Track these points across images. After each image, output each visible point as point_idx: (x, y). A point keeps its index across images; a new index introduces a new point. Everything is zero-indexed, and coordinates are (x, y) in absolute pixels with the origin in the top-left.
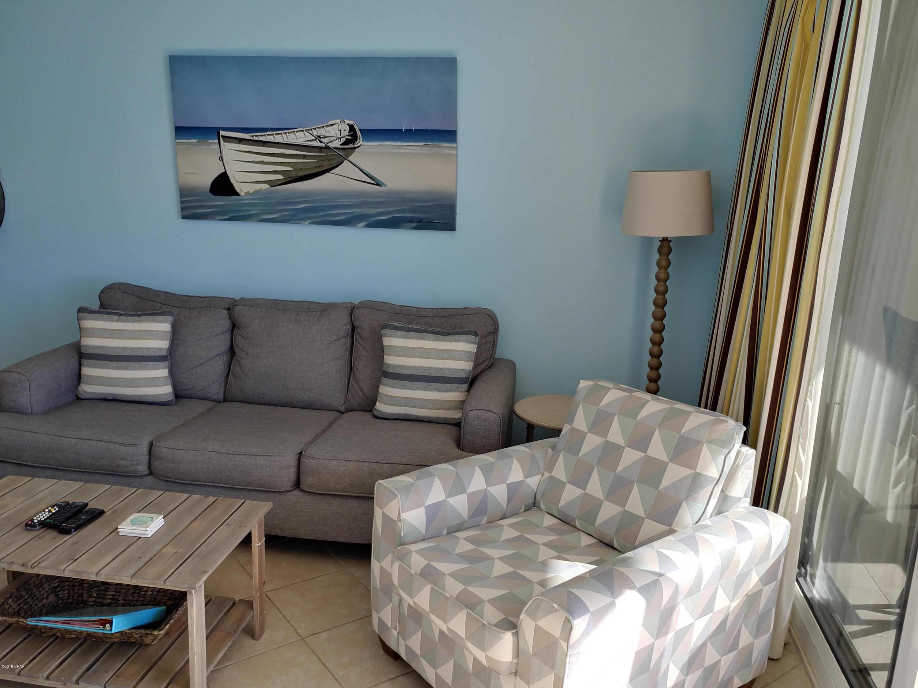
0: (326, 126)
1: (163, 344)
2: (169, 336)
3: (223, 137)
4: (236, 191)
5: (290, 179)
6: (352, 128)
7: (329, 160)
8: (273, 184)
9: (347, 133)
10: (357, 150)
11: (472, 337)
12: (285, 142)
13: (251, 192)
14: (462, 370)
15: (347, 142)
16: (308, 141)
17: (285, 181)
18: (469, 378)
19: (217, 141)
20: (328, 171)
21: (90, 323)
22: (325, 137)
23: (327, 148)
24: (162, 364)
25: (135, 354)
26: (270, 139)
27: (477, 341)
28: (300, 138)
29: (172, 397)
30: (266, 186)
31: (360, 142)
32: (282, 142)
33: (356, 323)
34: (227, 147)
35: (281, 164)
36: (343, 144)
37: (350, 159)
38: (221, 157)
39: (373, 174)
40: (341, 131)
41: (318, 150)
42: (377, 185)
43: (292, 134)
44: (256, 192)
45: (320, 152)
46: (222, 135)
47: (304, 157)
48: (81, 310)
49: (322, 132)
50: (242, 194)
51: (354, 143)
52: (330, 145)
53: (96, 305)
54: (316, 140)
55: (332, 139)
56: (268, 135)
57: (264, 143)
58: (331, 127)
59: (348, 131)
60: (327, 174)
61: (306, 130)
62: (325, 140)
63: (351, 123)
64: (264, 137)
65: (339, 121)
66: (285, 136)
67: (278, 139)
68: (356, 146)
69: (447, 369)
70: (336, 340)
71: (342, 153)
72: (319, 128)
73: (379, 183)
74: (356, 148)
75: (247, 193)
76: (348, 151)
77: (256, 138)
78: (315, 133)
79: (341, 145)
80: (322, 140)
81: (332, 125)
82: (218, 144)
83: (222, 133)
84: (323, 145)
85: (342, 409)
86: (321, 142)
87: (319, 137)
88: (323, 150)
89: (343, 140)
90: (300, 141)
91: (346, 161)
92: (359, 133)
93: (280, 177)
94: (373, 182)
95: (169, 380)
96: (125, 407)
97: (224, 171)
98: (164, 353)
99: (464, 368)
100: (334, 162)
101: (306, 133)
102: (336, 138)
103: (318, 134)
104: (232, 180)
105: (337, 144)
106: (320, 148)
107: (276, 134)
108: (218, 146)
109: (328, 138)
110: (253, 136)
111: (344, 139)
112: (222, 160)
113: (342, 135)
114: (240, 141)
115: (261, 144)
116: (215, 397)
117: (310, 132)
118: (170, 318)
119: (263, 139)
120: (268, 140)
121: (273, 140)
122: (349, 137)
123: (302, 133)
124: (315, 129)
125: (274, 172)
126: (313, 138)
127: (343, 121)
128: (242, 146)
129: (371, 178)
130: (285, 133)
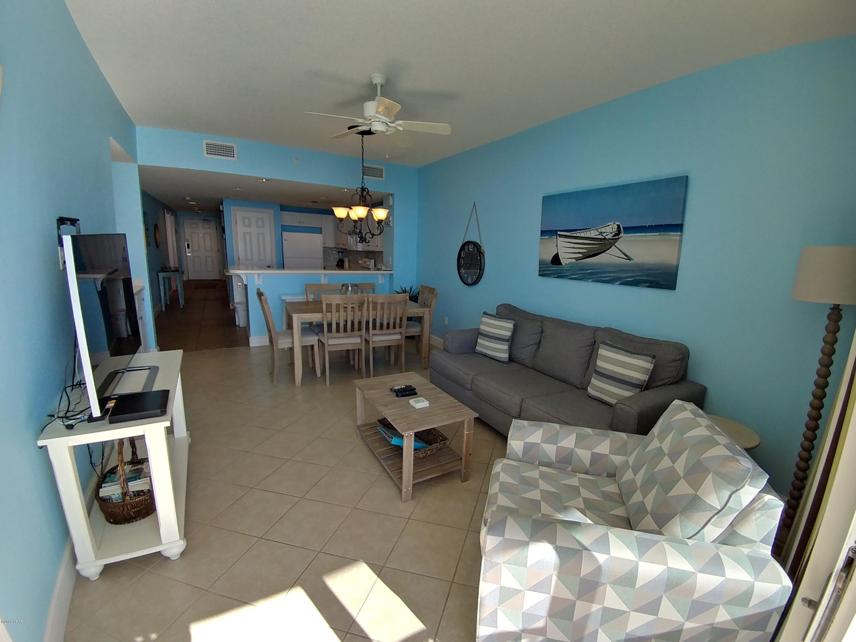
0: (606, 226)
1: (509, 334)
2: (512, 330)
3: (559, 235)
4: (561, 262)
5: (585, 257)
6: (619, 226)
7: (605, 246)
8: (577, 259)
9: (616, 230)
10: (620, 239)
11: (650, 359)
14: (637, 378)
15: (616, 235)
16: (596, 235)
17: (583, 258)
18: (643, 385)
19: (556, 237)
20: (604, 252)
21: (485, 320)
22: (604, 233)
23: (605, 239)
24: (505, 343)
25: (496, 336)
26: (578, 235)
27: (653, 362)
28: (592, 234)
29: (507, 360)
30: (574, 260)
31: (622, 235)
32: (584, 236)
33: (596, 339)
34: (560, 239)
35: (582, 248)
36: (613, 236)
37: (615, 244)
38: (557, 245)
39: (627, 253)
40: (612, 228)
41: (600, 240)
42: (629, 259)
43: (589, 232)
44: (570, 263)
47: (593, 244)
48: (485, 313)
49: (603, 230)
50: (564, 264)
51: (619, 235)
52: (607, 237)
53: (494, 312)
54: (599, 234)
55: (607, 234)
56: (577, 233)
58: (608, 227)
59: (616, 228)
60: (603, 254)
61: (595, 229)
62: (604, 235)
63: (619, 223)
65: (612, 223)
66: (585, 233)
67: (582, 235)
69: (626, 375)
70: (584, 347)
71: (612, 241)
72: (602, 228)
73: (630, 259)
74: (619, 238)
75: (566, 264)
76: (615, 240)
77: (572, 235)
78: (600, 231)
80: (603, 234)
81: (609, 225)
83: (559, 233)
84: (603, 237)
85: (579, 387)
86: (602, 236)
87: (601, 233)
88: (602, 240)
89: (613, 234)
90: (592, 236)
91: (613, 246)
92: (622, 229)
93: (581, 255)
94: (627, 258)
95: (508, 352)
96: (487, 359)
97: (557, 252)
98: (507, 338)
99: (638, 377)
100: (607, 247)
101: (595, 231)
102: (609, 233)
104: (560, 257)
105: (610, 236)
106: (601, 239)
107: (581, 232)
108: (556, 239)
112: (557, 247)
113: (613, 231)
114: (566, 236)
115: (574, 238)
116: (528, 365)
117: (597, 230)
118: (513, 322)
119: (575, 235)
121: (579, 236)
122: (617, 232)
123: (593, 231)
124: (600, 228)
125: (579, 253)
126: (599, 233)
127: (614, 223)
128: (566, 239)
129: (626, 255)
130: (586, 231)
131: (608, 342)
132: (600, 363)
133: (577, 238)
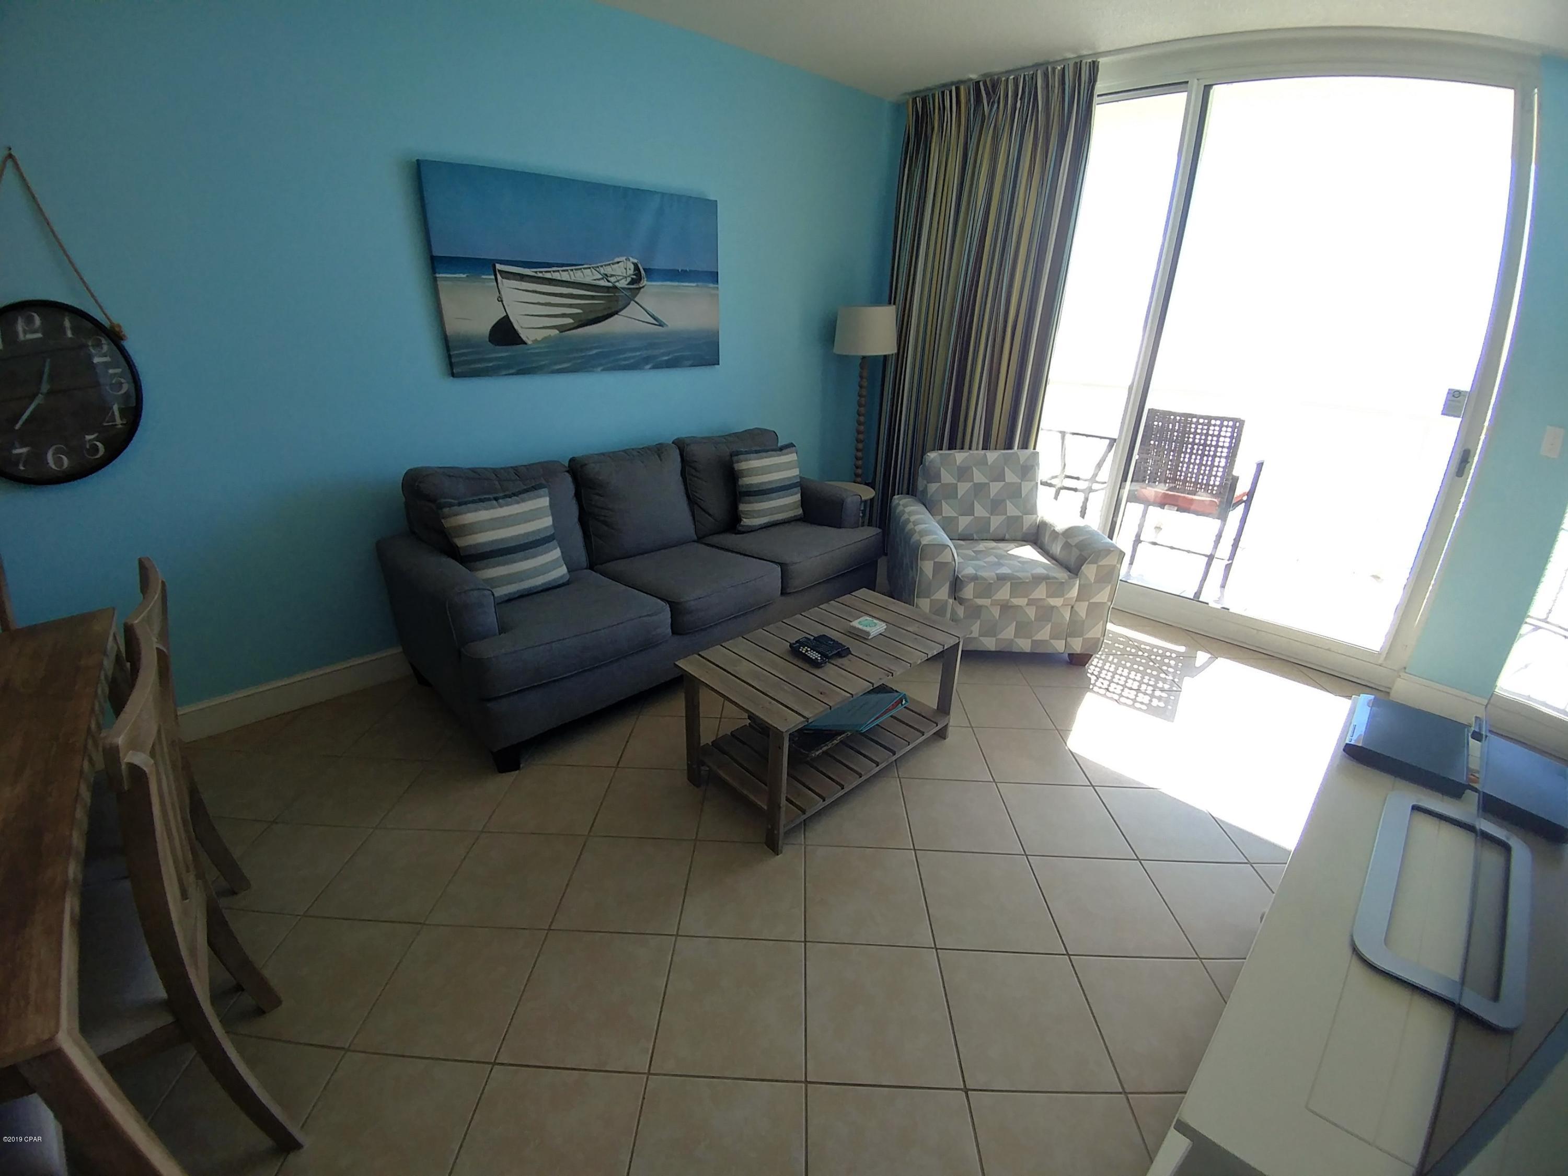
0: (613, 264)
3: (500, 271)
4: (522, 340)
5: (580, 323)
6: (636, 268)
7: (617, 301)
8: (562, 329)
9: (631, 272)
10: (642, 290)
12: (572, 281)
13: (539, 339)
15: (633, 282)
16: (595, 280)
17: (576, 325)
19: (493, 277)
20: (616, 313)
22: (612, 276)
23: (615, 287)
26: (556, 276)
28: (587, 276)
30: (557, 332)
31: (644, 282)
32: (569, 280)
34: (507, 285)
35: (571, 306)
37: (636, 299)
38: (500, 297)
40: (626, 269)
41: (606, 290)
42: (660, 325)
43: (579, 271)
44: (545, 339)
45: (608, 292)
46: (499, 269)
47: (593, 297)
49: (608, 270)
50: (529, 342)
51: (639, 282)
52: (617, 284)
54: (602, 279)
55: (619, 278)
56: (554, 271)
57: (551, 282)
58: (617, 265)
59: (633, 270)
60: (616, 316)
61: (593, 268)
62: (612, 279)
63: (636, 261)
64: (549, 274)
65: (624, 259)
66: (572, 273)
67: (565, 276)
68: (641, 286)
71: (629, 294)
72: (605, 265)
73: (662, 323)
74: (640, 288)
75: (535, 341)
76: (634, 291)
77: (540, 275)
78: (602, 271)
79: (628, 284)
80: (609, 279)
81: (618, 262)
82: (494, 281)
83: (499, 267)
84: (610, 285)
85: (696, 538)
86: (608, 281)
87: (606, 275)
88: (610, 290)
89: (629, 279)
90: (588, 280)
91: (632, 302)
92: (643, 272)
93: (571, 321)
94: (657, 323)
97: (505, 314)
100: (622, 303)
101: (593, 270)
102: (621, 277)
103: (606, 273)
104: (516, 326)
105: (623, 284)
106: (608, 287)
107: (563, 271)
108: (495, 284)
109: (615, 277)
110: (536, 272)
111: (630, 279)
112: (502, 301)
113: (628, 274)
114: (522, 277)
115: (547, 282)
117: (598, 269)
119: (548, 276)
120: (554, 278)
121: (559, 278)
122: (634, 277)
123: (589, 270)
124: (602, 266)
125: (564, 315)
126: (601, 277)
127: (628, 259)
128: (524, 283)
129: (655, 319)
130: (572, 270)
133: (554, 283)
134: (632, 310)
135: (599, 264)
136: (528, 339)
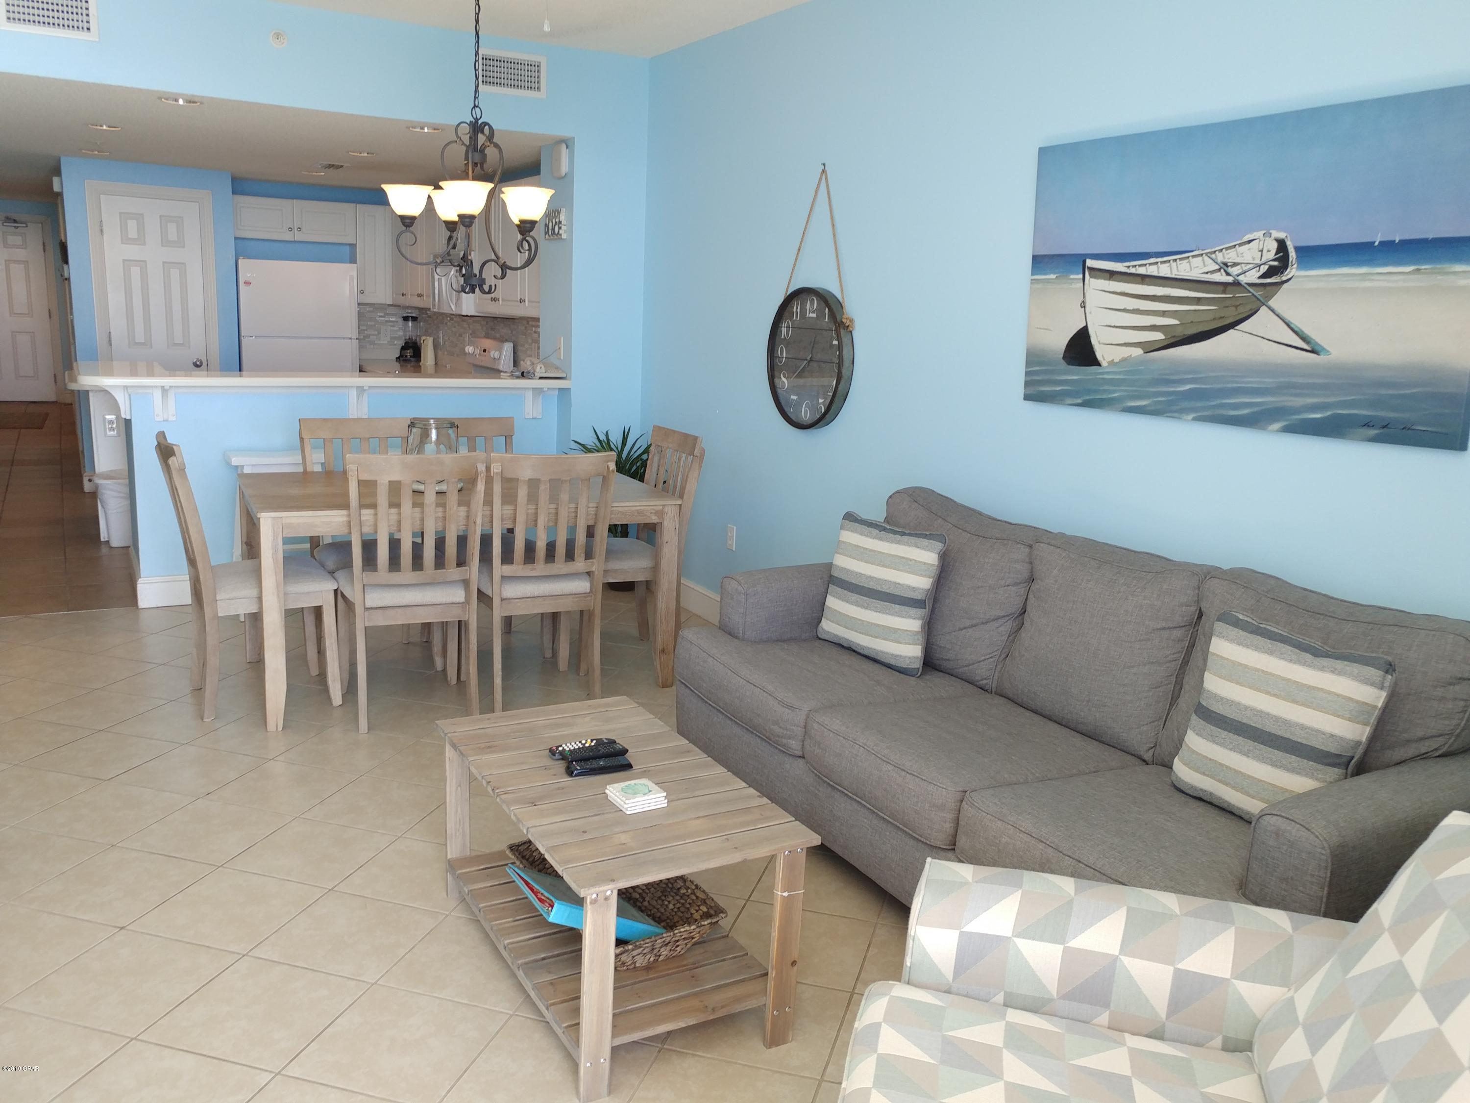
0: (1241, 245)
1: (924, 583)
2: (934, 571)
3: (1091, 269)
4: (1095, 357)
5: (1173, 340)
6: (1282, 246)
7: (1236, 307)
8: (1149, 348)
9: (1272, 255)
10: (1285, 286)
11: (1374, 673)
12: (1173, 276)
13: (1116, 360)
14: (1332, 736)
15: (1271, 272)
16: (1207, 273)
17: (1165, 343)
18: (1352, 758)
19: (1081, 276)
20: (1233, 326)
21: (852, 537)
22: (1235, 264)
23: (1236, 284)
24: (913, 611)
25: (879, 588)
26: (1152, 271)
27: (1387, 684)
28: (1196, 268)
29: (918, 665)
30: (1139, 351)
31: (1292, 271)
32: (1169, 275)
33: (1205, 606)
34: (1095, 284)
35: (1164, 314)
36: (1263, 276)
37: (1271, 303)
38: (1083, 302)
39: (1308, 331)
40: (1262, 251)
41: (1221, 288)
42: (1313, 351)
43: (1185, 262)
44: (1124, 360)
45: (1224, 292)
46: (1089, 266)
47: (1198, 301)
48: (850, 517)
49: (1230, 256)
50: (1104, 364)
51: (1282, 273)
52: (1243, 279)
54: (1219, 270)
55: (1246, 268)
56: (1150, 264)
57: (1144, 279)
58: (1247, 246)
59: (1274, 251)
60: (1231, 331)
61: (1207, 254)
62: (1234, 271)
63: (1282, 235)
64: (1155, 267)
65: (1260, 234)
66: (1174, 264)
67: (1164, 270)
68: (1284, 278)
69: (1297, 724)
70: (1164, 629)
71: (1258, 293)
72: (1227, 249)
73: (1317, 348)
74: (1282, 283)
75: (1112, 363)
76: (1269, 288)
77: (1133, 270)
78: (1220, 258)
79: (1259, 278)
80: (1230, 270)
81: (1250, 242)
82: (1082, 281)
83: (1090, 263)
84: (1230, 279)
85: (1148, 756)
86: (1228, 274)
87: (1226, 264)
88: (1229, 288)
89: (1264, 269)
90: (1195, 274)
91: (1264, 309)
92: (1292, 254)
93: (1159, 336)
94: (1306, 347)
95: (920, 638)
96: (854, 661)
97: (1085, 325)
98: (918, 596)
99: (1337, 732)
100: (1244, 311)
101: (1206, 258)
102: (1251, 266)
103: (1226, 260)
104: (1094, 341)
105: (1252, 277)
106: (1225, 285)
107: (1162, 262)
108: (1082, 284)
109: (1239, 267)
110: (1129, 267)
111: (1266, 267)
112: (1085, 307)
113: (1264, 260)
114: (1112, 275)
115: (1139, 279)
116: (984, 682)
117: (1213, 256)
118: (939, 546)
119: (1142, 271)
120: (1148, 273)
121: (1155, 274)
122: (1276, 263)
123: (1200, 259)
124: (1221, 250)
125: (1153, 328)
126: (1217, 267)
127: (1268, 235)
128: (1112, 283)
129: (1304, 338)
130: (1176, 260)
131: (1241, 617)
132: (1214, 683)
133: (1147, 280)
134: (1262, 322)
135: (1217, 249)
136: (1104, 359)
